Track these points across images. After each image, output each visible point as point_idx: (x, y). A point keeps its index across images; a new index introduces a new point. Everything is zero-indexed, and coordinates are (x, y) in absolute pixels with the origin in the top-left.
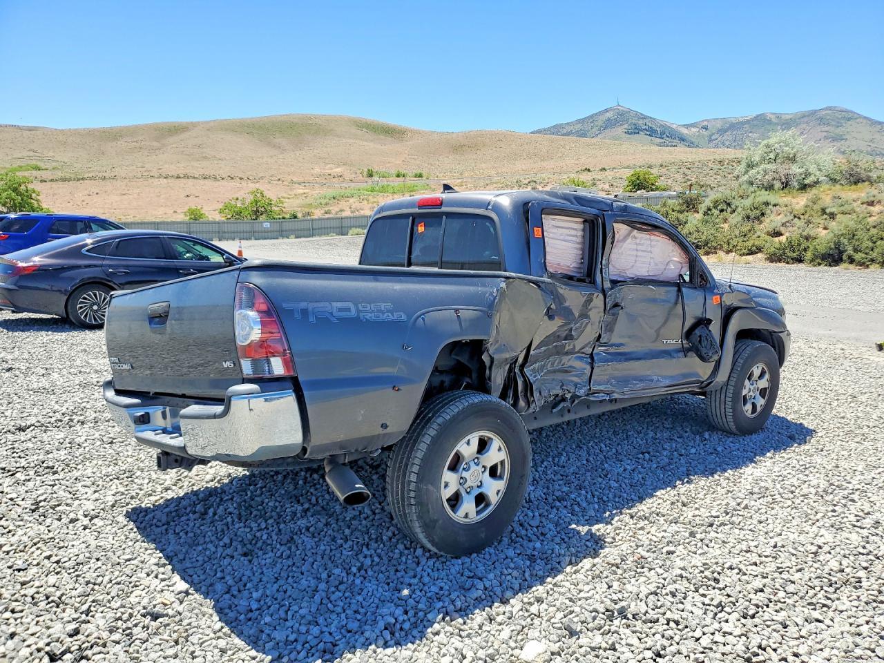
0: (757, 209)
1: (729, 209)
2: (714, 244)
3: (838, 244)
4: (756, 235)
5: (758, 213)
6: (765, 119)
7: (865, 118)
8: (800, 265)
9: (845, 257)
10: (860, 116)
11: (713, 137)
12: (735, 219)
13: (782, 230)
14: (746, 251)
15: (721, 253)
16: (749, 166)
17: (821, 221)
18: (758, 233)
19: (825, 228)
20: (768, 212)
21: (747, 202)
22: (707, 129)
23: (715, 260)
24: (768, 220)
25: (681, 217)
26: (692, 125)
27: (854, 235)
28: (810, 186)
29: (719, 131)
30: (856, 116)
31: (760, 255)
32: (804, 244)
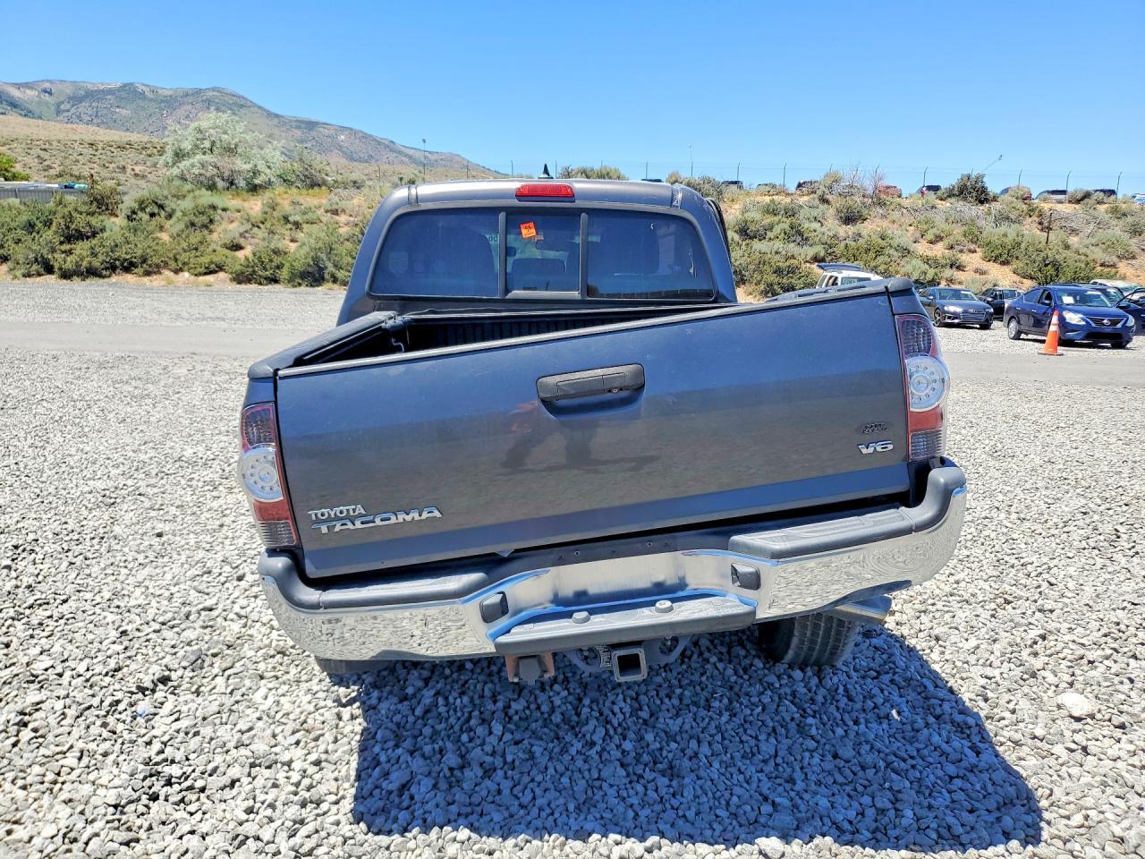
0: (203, 213)
1: (163, 214)
2: (156, 260)
3: (316, 260)
4: (210, 249)
5: (204, 219)
6: (135, 92)
7: (260, 107)
8: (277, 287)
9: (327, 276)
10: (255, 105)
11: (62, 107)
12: (174, 226)
13: (242, 241)
14: (203, 270)
15: (167, 273)
16: (177, 155)
17: (285, 230)
18: (213, 246)
19: (293, 241)
20: (217, 218)
21: (187, 204)
22: (50, 93)
23: (163, 283)
24: (219, 229)
25: (95, 221)
26: (27, 85)
27: (331, 249)
28: (261, 186)
29: (70, 98)
30: (249, 104)
31: (221, 275)
32: (277, 260)
